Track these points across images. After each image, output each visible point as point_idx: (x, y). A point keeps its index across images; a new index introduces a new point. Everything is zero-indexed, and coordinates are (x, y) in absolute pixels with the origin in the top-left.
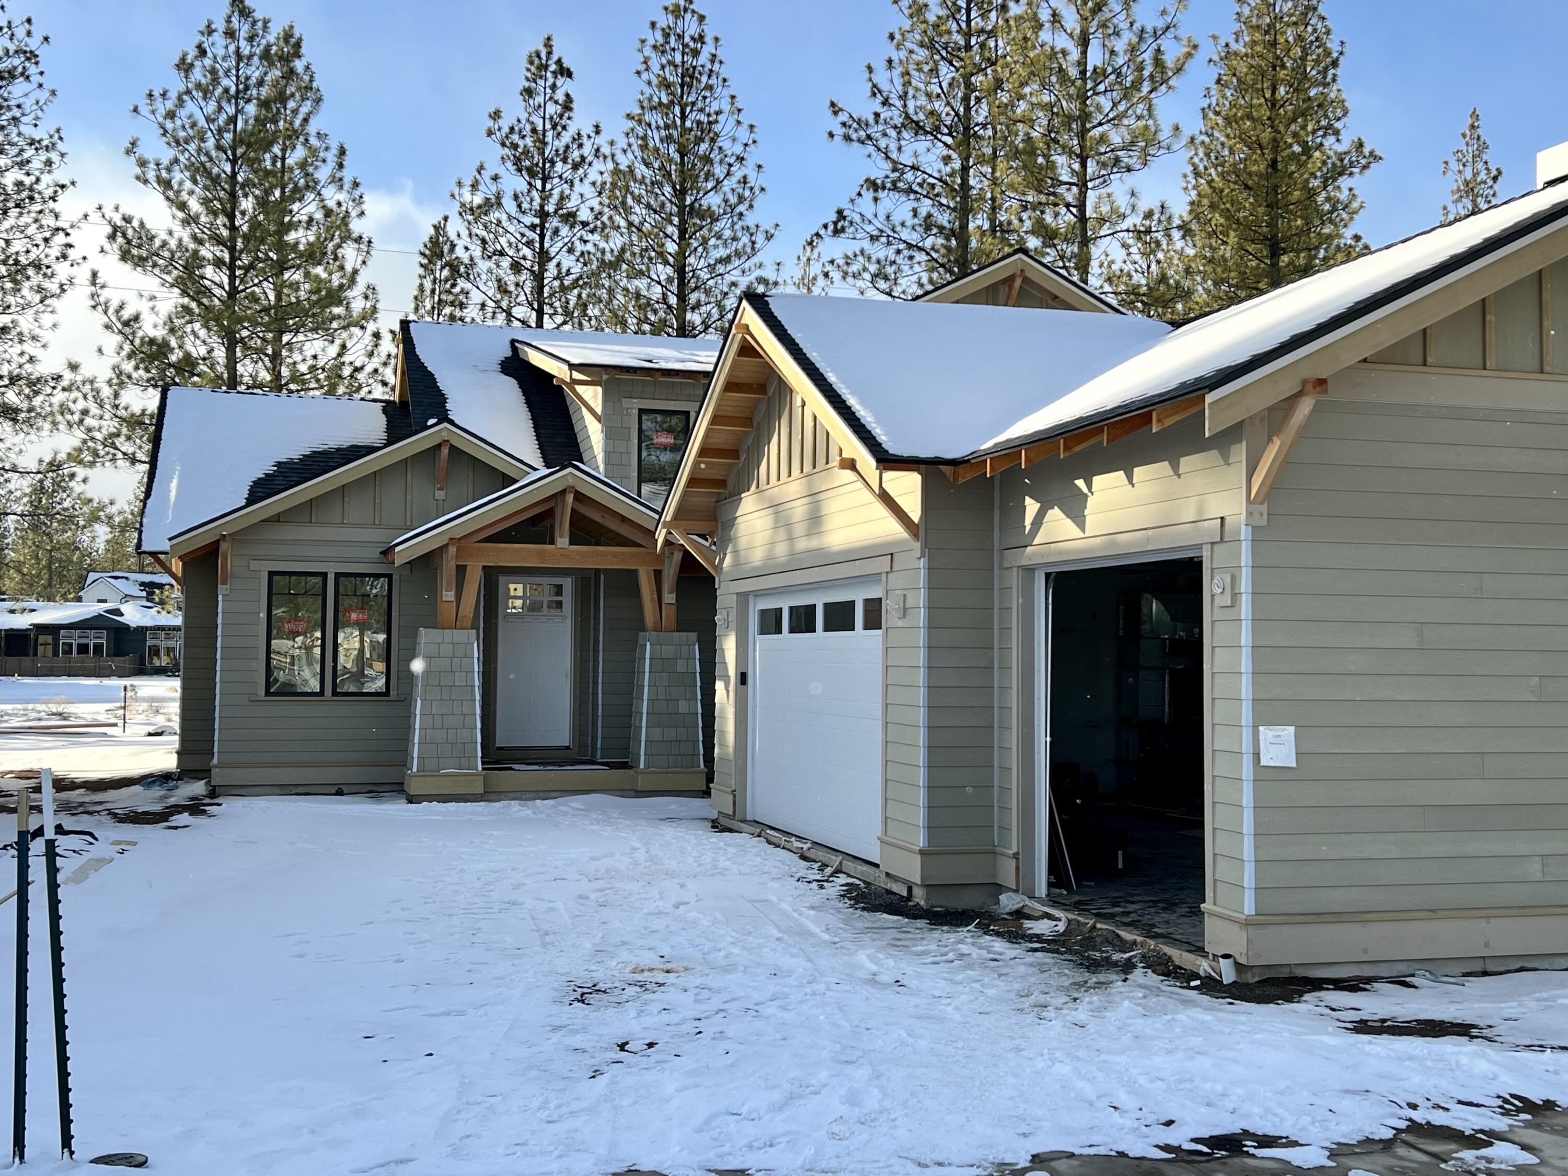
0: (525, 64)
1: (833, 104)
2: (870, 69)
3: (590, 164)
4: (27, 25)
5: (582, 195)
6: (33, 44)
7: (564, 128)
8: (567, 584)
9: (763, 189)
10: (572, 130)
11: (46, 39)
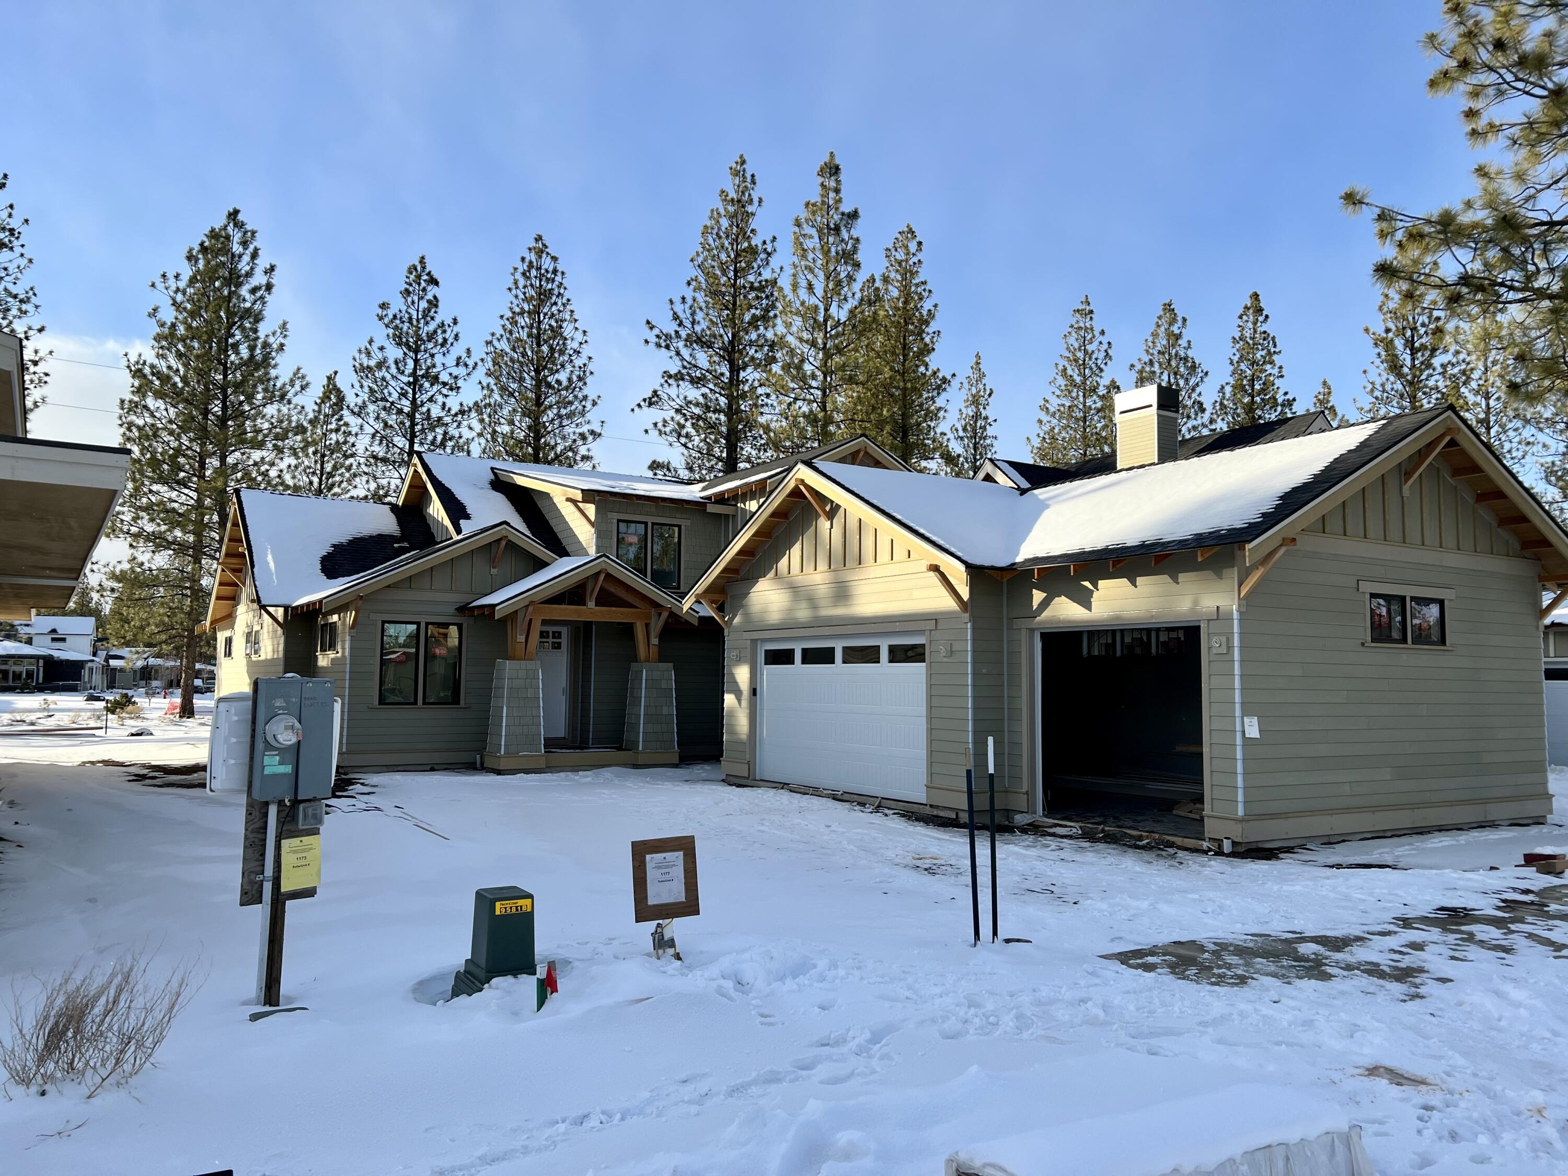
0: (405, 273)
1: (648, 322)
2: (671, 302)
3: (452, 344)
4: (9, 210)
5: (443, 364)
6: (14, 223)
7: (432, 318)
8: (564, 630)
9: (592, 373)
10: (438, 320)
11: (26, 221)
